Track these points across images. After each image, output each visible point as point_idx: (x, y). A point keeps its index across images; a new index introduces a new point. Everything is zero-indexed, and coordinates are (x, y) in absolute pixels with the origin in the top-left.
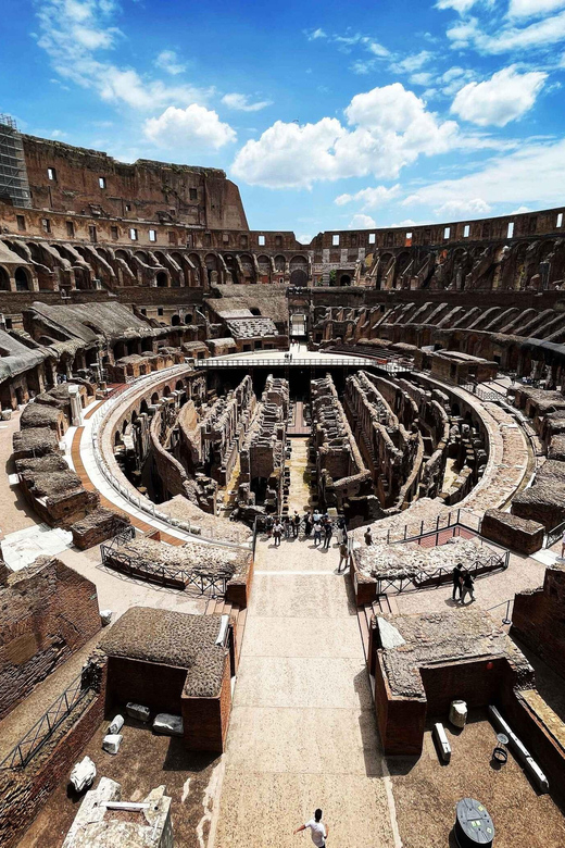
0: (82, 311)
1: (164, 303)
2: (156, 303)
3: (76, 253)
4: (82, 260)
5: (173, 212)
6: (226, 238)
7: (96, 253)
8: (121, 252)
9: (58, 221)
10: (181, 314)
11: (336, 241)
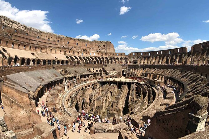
0: (75, 69)
1: (94, 67)
2: (93, 67)
3: (78, 58)
4: (79, 59)
5: (100, 49)
6: (110, 54)
7: (82, 58)
8: (87, 58)
9: (76, 52)
10: (98, 70)
11: (134, 54)
